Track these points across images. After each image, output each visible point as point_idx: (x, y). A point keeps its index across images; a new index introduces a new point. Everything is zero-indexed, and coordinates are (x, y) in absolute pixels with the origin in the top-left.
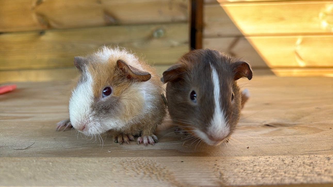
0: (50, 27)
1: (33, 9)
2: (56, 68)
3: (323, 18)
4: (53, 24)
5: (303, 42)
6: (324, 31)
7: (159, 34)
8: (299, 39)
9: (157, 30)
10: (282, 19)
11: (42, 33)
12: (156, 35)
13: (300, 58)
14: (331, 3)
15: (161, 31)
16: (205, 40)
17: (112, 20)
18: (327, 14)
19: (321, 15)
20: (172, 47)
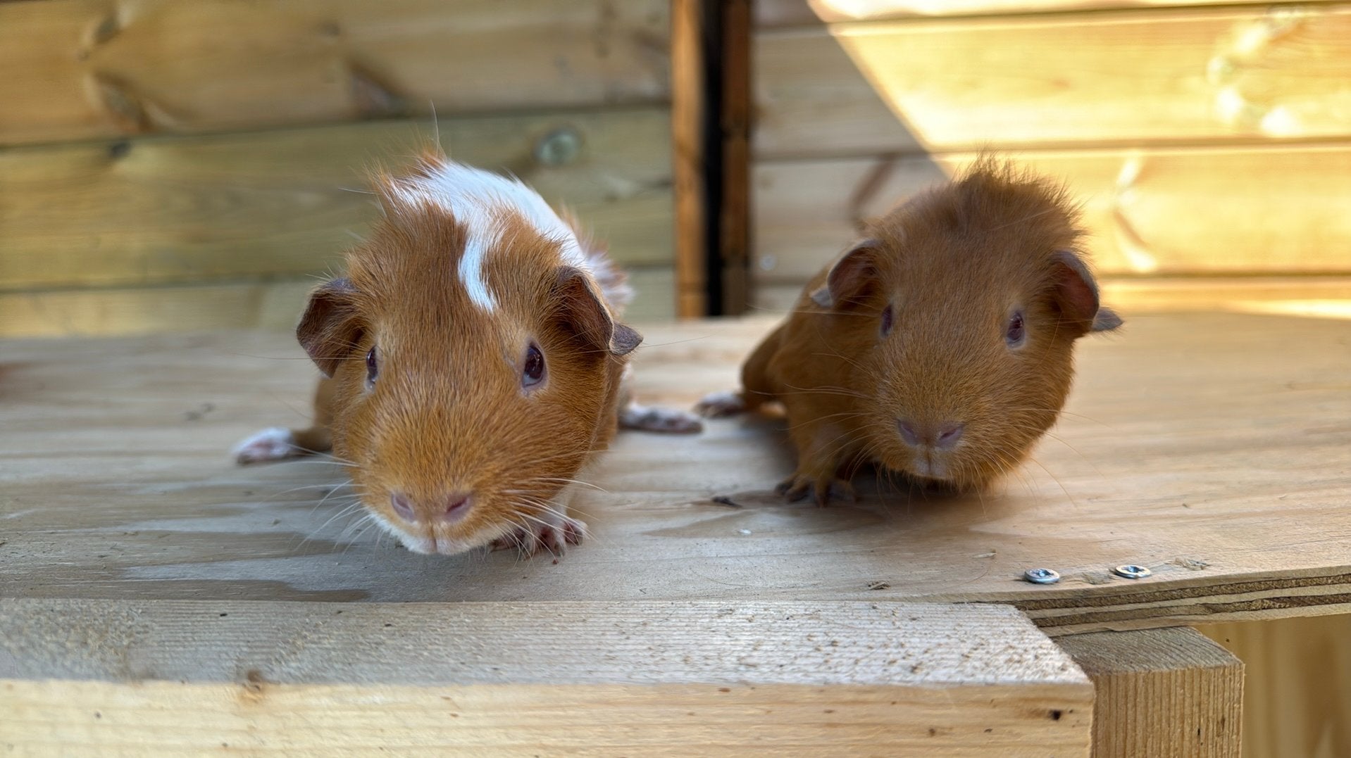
0: (147, 129)
1: (86, 56)
2: (174, 284)
3: (1226, 78)
4: (159, 117)
5: (1146, 175)
6: (1228, 131)
7: (558, 149)
8: (1132, 162)
9: (551, 135)
10: (1060, 84)
11: (118, 149)
12: (546, 153)
13: (1134, 237)
14: (1256, 21)
15: (567, 139)
16: (760, 171)
17: (380, 99)
18: (1237, 65)
19: (1216, 64)
20: (612, 199)
